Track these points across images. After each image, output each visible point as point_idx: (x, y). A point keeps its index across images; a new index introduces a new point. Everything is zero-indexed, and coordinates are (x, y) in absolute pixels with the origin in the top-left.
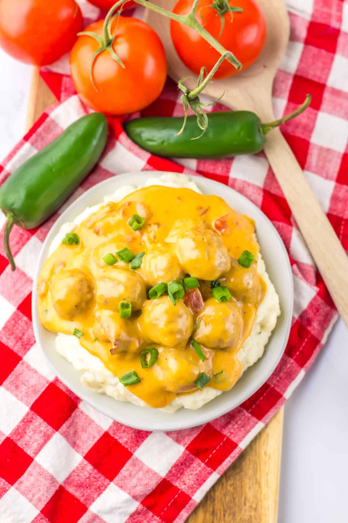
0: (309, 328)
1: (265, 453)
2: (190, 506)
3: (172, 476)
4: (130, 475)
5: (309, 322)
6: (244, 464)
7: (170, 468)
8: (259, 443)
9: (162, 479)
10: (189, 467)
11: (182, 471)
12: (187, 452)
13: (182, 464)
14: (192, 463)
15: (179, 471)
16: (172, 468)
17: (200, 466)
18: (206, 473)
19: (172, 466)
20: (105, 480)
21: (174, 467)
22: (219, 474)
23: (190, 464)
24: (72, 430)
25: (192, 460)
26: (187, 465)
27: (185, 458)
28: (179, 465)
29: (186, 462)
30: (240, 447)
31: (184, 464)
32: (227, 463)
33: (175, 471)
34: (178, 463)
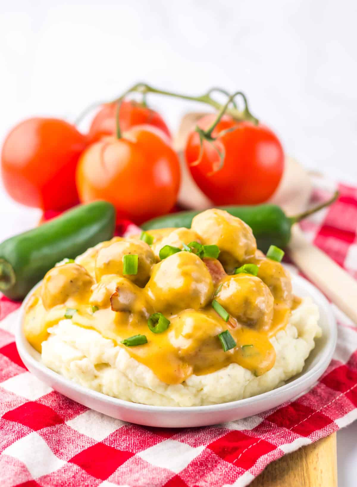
1: (315, 469)
3: (188, 476)
4: (131, 471)
6: (286, 477)
7: (186, 466)
8: (306, 460)
9: (174, 475)
10: (211, 469)
11: (201, 473)
12: (209, 450)
13: (201, 464)
14: (216, 466)
15: (199, 472)
16: (188, 467)
17: (227, 467)
18: (235, 473)
19: (189, 465)
20: (96, 480)
21: (191, 466)
22: (253, 474)
23: (212, 466)
24: (55, 437)
25: (216, 462)
26: (209, 466)
27: (207, 457)
28: (197, 464)
29: (207, 462)
30: (280, 449)
31: (205, 464)
32: (263, 461)
33: (192, 471)
34: (196, 462)
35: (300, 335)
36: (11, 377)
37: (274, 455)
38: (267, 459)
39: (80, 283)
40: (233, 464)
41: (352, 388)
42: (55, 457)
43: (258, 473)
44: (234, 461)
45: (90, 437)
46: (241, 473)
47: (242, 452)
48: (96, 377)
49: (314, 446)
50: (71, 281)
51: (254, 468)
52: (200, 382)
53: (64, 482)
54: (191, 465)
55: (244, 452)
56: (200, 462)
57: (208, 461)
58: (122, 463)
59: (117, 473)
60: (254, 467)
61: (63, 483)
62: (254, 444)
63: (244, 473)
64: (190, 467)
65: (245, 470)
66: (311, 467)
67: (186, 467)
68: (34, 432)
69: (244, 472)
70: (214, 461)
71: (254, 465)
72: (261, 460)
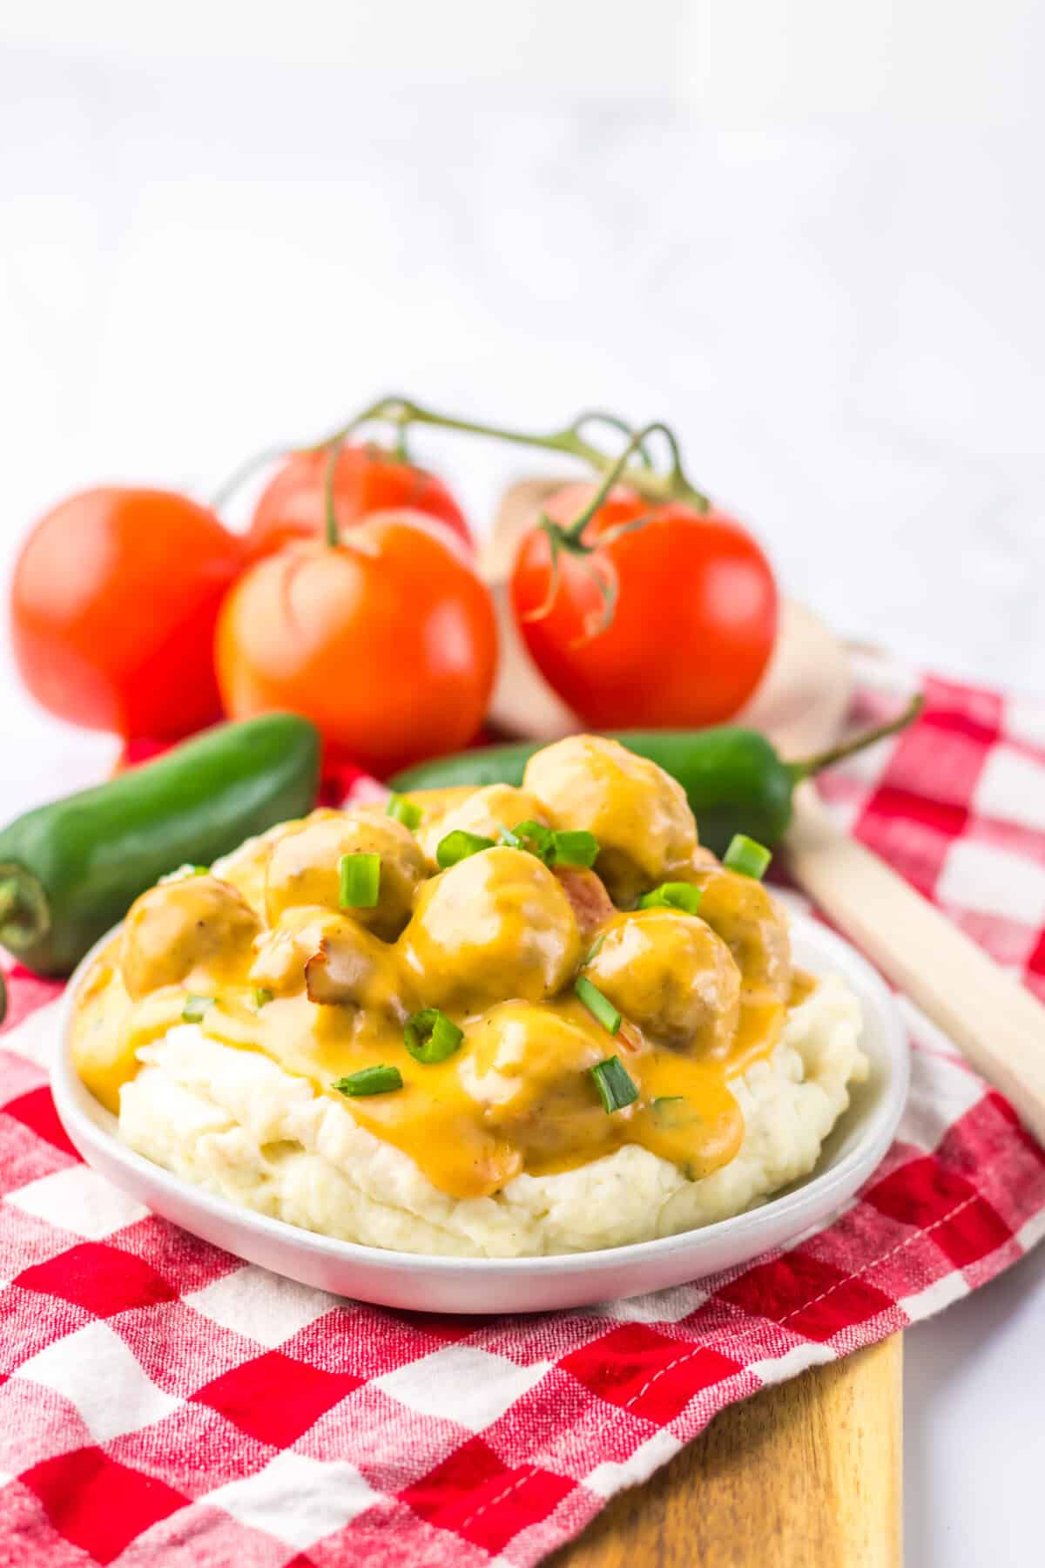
0: (972, 1180)
1: (843, 1425)
2: (572, 1508)
3: (507, 1441)
4: (354, 1424)
5: (969, 1165)
6: (767, 1446)
7: (500, 1413)
8: (820, 1404)
9: (470, 1437)
10: (569, 1424)
11: (542, 1432)
12: (563, 1374)
13: (542, 1410)
14: (580, 1415)
15: (535, 1431)
16: (507, 1416)
17: (610, 1417)
18: (631, 1433)
19: (508, 1410)
20: (261, 1449)
21: (514, 1413)
22: (678, 1437)
23: (571, 1415)
24: (153, 1336)
25: (580, 1404)
26: (562, 1415)
27: (556, 1391)
28: (532, 1409)
29: (556, 1404)
30: (750, 1372)
31: (552, 1409)
32: (706, 1402)
33: (517, 1428)
34: (529, 1403)
35: (811, 1073)
36: (37, 1177)
37: (735, 1388)
38: (715, 1398)
39: (224, 929)
40: (626, 1410)
41: (947, 1218)
42: (152, 1387)
43: (691, 1433)
44: (630, 1403)
45: (247, 1335)
46: (648, 1433)
47: (650, 1380)
48: (264, 1177)
49: (841, 1366)
50: (201, 924)
51: (680, 1421)
52: (543, 1193)
53: (178, 1453)
54: (513, 1410)
55: (655, 1378)
56: (538, 1404)
57: (559, 1403)
58: (331, 1405)
59: (317, 1430)
60: (683, 1417)
61: (175, 1455)
62: (683, 1359)
63: (655, 1432)
64: (512, 1416)
65: (657, 1426)
66: (833, 1420)
67: (502, 1415)
68: (98, 1320)
69: (655, 1430)
70: (576, 1402)
71: (683, 1413)
72: (701, 1399)
